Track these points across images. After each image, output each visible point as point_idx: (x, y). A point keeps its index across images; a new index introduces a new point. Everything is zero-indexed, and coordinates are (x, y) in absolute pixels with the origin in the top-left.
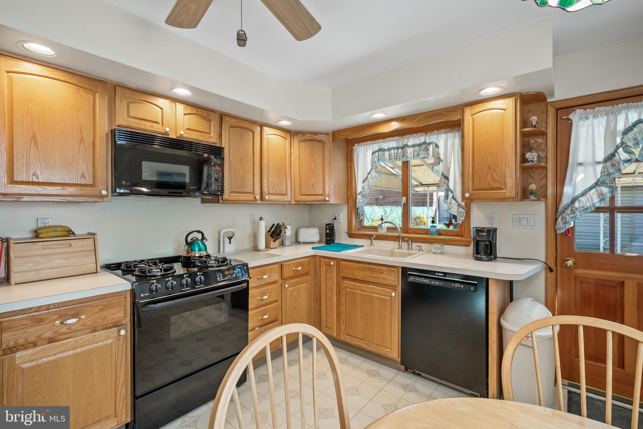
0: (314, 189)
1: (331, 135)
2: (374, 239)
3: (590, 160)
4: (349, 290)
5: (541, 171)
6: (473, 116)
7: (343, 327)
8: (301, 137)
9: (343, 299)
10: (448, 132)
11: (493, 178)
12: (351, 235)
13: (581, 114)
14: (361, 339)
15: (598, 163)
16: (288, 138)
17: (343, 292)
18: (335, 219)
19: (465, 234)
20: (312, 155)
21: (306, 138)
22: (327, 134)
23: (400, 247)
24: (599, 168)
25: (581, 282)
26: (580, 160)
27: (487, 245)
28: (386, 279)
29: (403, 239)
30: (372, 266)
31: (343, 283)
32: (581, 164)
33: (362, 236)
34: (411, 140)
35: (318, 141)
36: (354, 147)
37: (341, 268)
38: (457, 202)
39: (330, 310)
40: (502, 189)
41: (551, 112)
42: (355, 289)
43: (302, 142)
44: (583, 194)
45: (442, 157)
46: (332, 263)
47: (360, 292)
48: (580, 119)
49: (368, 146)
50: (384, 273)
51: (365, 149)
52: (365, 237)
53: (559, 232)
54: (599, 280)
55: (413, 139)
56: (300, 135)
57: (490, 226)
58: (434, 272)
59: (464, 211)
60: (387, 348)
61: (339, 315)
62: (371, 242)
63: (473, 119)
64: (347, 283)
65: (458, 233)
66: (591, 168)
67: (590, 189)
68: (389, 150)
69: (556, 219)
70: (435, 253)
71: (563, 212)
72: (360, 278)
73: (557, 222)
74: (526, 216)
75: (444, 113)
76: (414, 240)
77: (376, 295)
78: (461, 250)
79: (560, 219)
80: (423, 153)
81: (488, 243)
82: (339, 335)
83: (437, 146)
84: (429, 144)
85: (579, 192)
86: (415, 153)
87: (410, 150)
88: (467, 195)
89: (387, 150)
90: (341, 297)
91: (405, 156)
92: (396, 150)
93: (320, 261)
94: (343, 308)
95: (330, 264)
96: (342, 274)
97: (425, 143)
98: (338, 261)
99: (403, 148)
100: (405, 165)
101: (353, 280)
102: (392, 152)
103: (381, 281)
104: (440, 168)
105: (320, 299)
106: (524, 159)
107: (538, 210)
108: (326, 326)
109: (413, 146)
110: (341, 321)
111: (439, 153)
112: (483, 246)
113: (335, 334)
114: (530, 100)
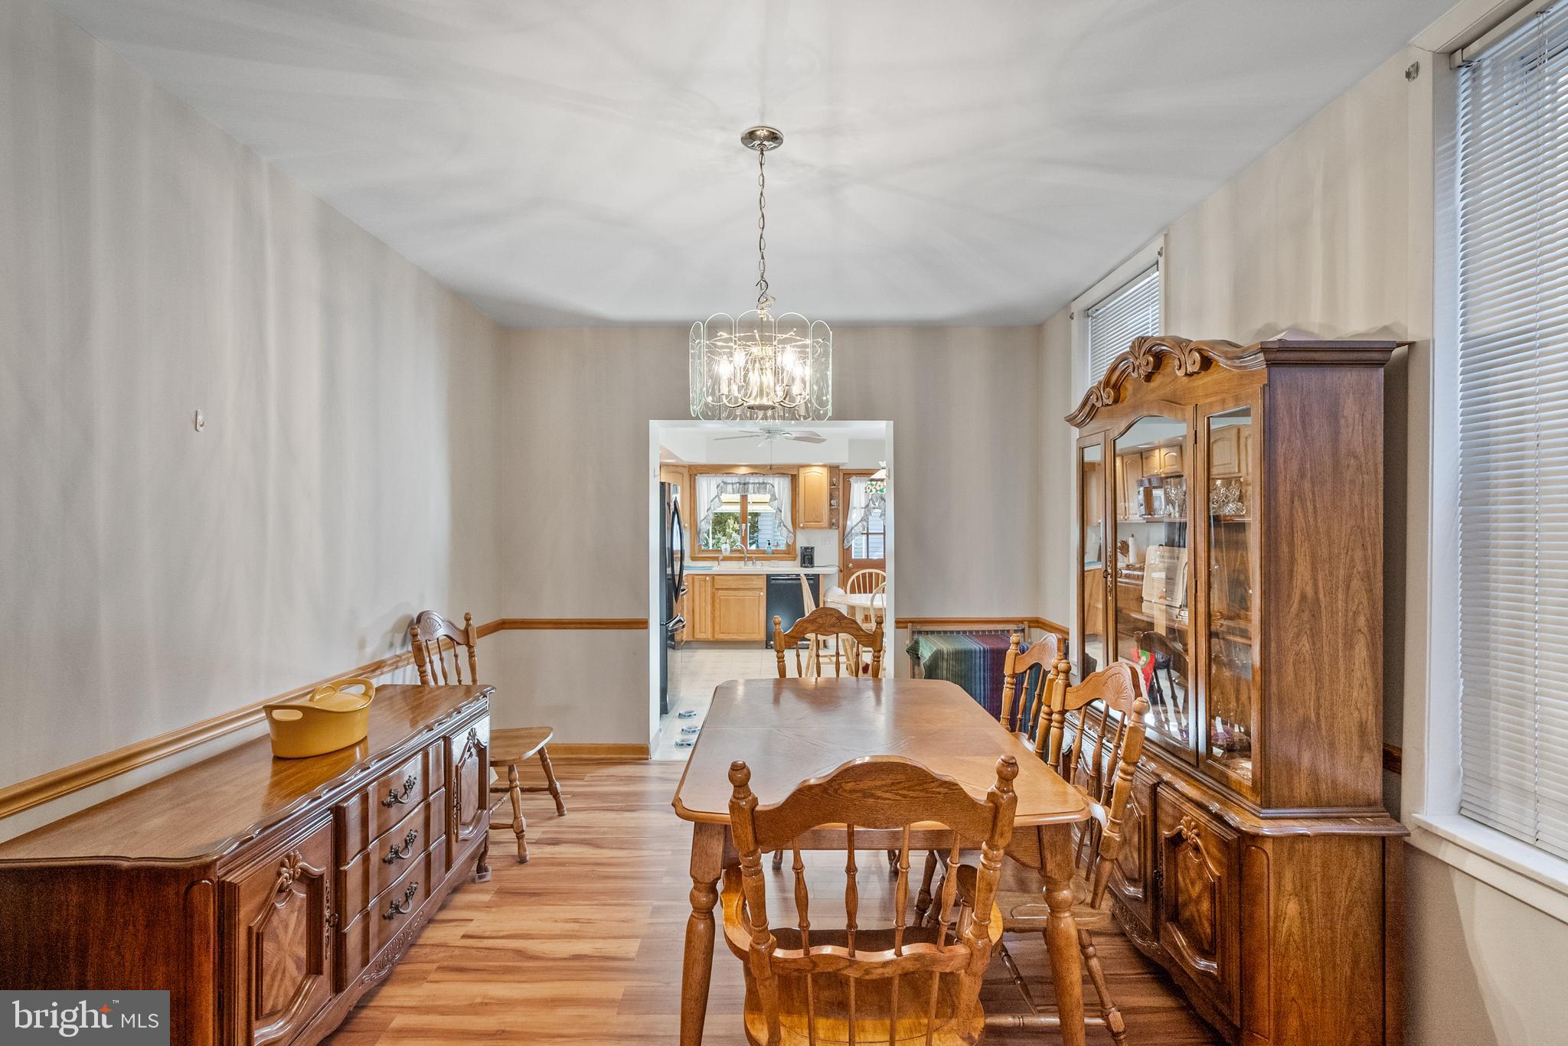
1: (687, 468)
2: (721, 560)
3: (858, 506)
4: (723, 598)
5: (835, 511)
6: (806, 474)
7: (717, 628)
9: (717, 606)
10: (780, 478)
11: (816, 515)
12: (694, 559)
13: (855, 479)
14: (734, 633)
15: (863, 508)
17: (718, 601)
19: (795, 551)
22: (684, 467)
23: (746, 565)
24: (863, 511)
26: (854, 506)
27: (810, 558)
28: (755, 584)
30: (744, 577)
31: (718, 593)
34: (751, 478)
35: (679, 473)
36: (698, 478)
38: (787, 529)
39: (704, 618)
40: (820, 523)
41: (841, 474)
42: (729, 596)
44: (856, 526)
45: (777, 497)
46: (708, 578)
47: (734, 598)
48: (855, 482)
49: (711, 478)
50: (754, 580)
51: (709, 481)
52: (710, 560)
53: (845, 549)
55: (753, 479)
57: (808, 545)
59: (793, 536)
60: (755, 635)
61: (713, 621)
62: (719, 563)
63: (805, 476)
64: (721, 593)
65: (786, 552)
66: (859, 511)
67: (859, 523)
68: (732, 484)
70: (774, 566)
71: (847, 536)
72: (733, 587)
73: (844, 543)
74: (829, 539)
75: (786, 468)
76: (757, 559)
77: (747, 597)
78: (790, 563)
79: (845, 541)
80: (763, 490)
81: (810, 556)
82: (713, 636)
83: (773, 487)
84: (766, 484)
85: (854, 524)
86: (756, 490)
87: (751, 486)
88: (801, 525)
89: (729, 484)
90: (716, 604)
91: (748, 491)
92: (738, 485)
93: (693, 580)
94: (717, 613)
95: (705, 580)
96: (716, 587)
97: (763, 483)
98: (713, 576)
99: (745, 484)
100: (744, 498)
101: (727, 589)
102: (735, 486)
103: (752, 586)
104: (776, 504)
105: (693, 611)
106: (831, 504)
107: (835, 534)
108: (701, 632)
109: (754, 483)
110: (716, 624)
111: (774, 492)
112: (807, 558)
113: (708, 636)
114: (833, 469)
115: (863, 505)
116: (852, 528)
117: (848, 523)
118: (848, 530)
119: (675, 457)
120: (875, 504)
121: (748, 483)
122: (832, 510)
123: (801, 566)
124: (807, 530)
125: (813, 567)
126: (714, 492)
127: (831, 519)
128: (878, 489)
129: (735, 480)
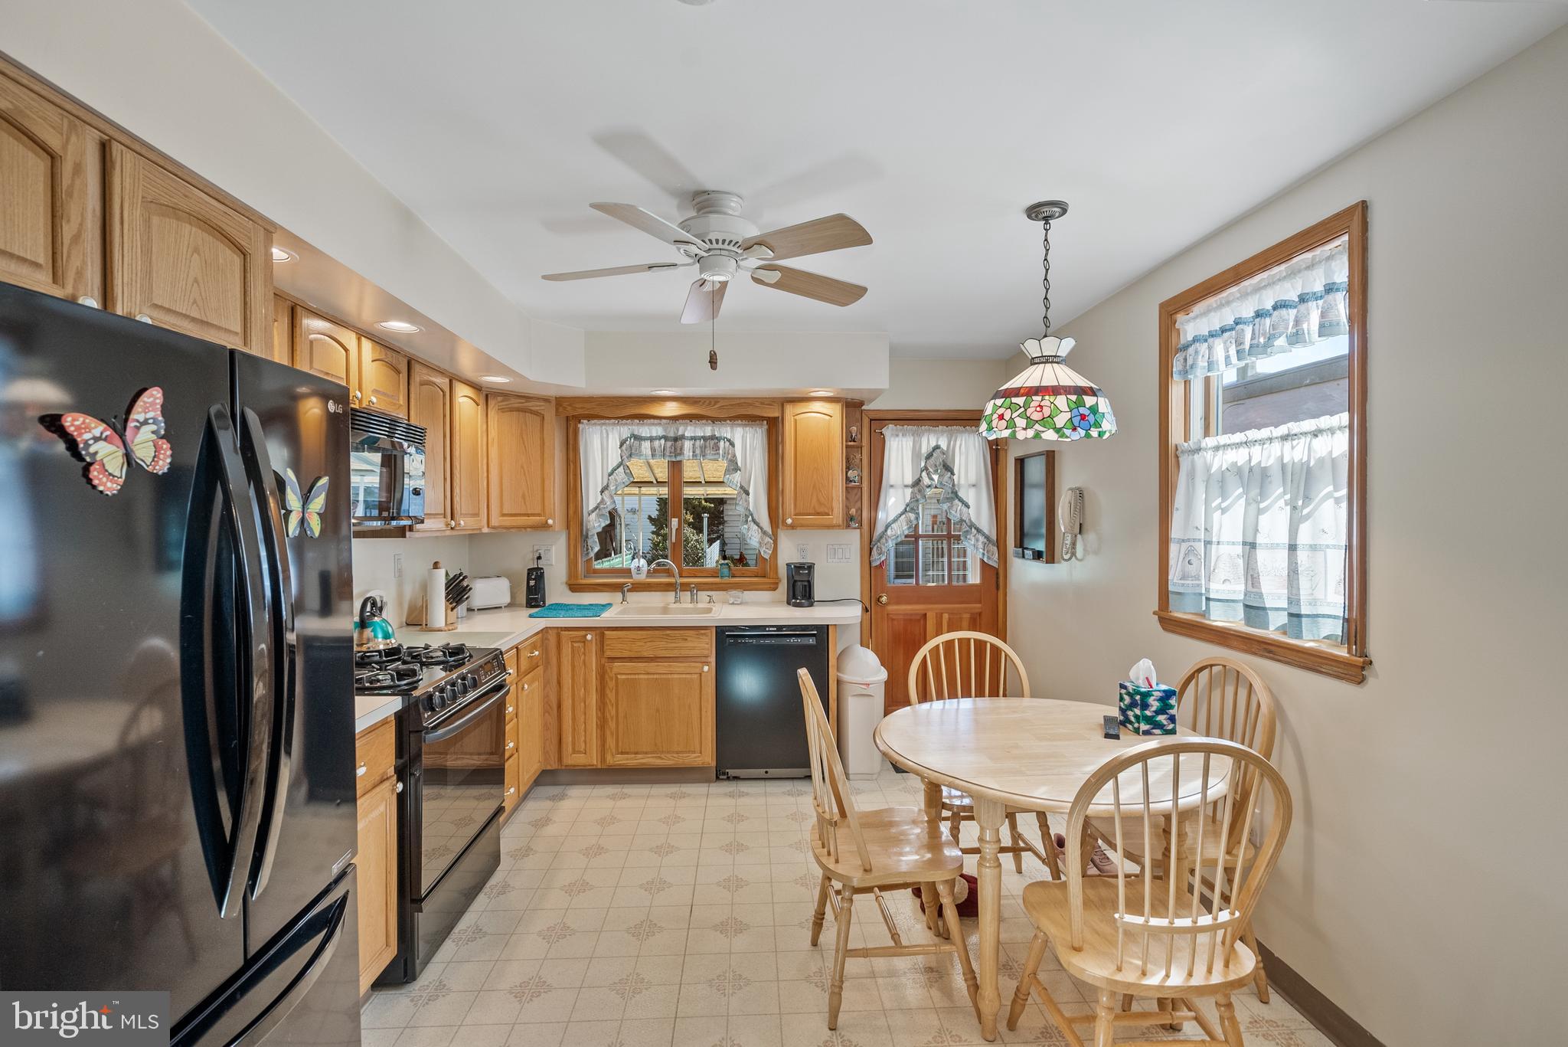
0: (525, 503)
1: (554, 403)
2: (628, 591)
3: (900, 483)
4: (624, 677)
5: (855, 491)
6: (797, 417)
7: (611, 742)
8: (502, 401)
9: (611, 695)
10: (746, 425)
11: (818, 500)
12: (574, 587)
13: (892, 430)
14: (646, 753)
15: (906, 486)
16: (482, 401)
17: (611, 684)
18: (539, 558)
19: (772, 574)
20: (522, 438)
21: (510, 406)
22: (546, 400)
23: (677, 600)
24: (909, 491)
25: (893, 620)
26: (892, 483)
27: (805, 586)
28: (694, 648)
29: (685, 587)
30: (668, 632)
31: (611, 669)
32: (892, 486)
33: (600, 588)
34: (689, 428)
35: (532, 412)
36: (580, 426)
37: (607, 642)
38: (761, 529)
39: (582, 720)
40: (829, 515)
41: (866, 421)
42: (635, 674)
43: (503, 412)
44: (895, 520)
45: (739, 464)
46: (589, 637)
47: (646, 677)
48: (892, 435)
49: (609, 428)
50: (689, 639)
51: (604, 431)
52: (607, 589)
53: (874, 564)
54: (907, 614)
55: (693, 428)
56: (500, 399)
57: (802, 561)
58: (763, 628)
59: (772, 542)
60: (694, 752)
61: (602, 725)
62: (624, 596)
63: (796, 421)
64: (620, 666)
65: (758, 573)
66: (900, 491)
67: (901, 515)
68: (651, 439)
69: (871, 550)
70: (733, 604)
71: (879, 541)
72: (646, 654)
73: (873, 553)
74: (842, 547)
75: (757, 404)
76: (701, 587)
77: (676, 676)
78: (765, 595)
79: (875, 549)
80: (712, 452)
81: (806, 583)
82: (603, 759)
83: (732, 444)
84: (719, 439)
85: (891, 518)
86: (698, 451)
87: (688, 445)
88: (789, 521)
89: (645, 439)
90: (608, 691)
91: (681, 453)
92: (663, 441)
93: (559, 636)
94: (611, 711)
95: (584, 641)
96: (608, 653)
97: (713, 437)
98: (601, 632)
99: (676, 439)
100: (676, 467)
101: (631, 659)
102: (656, 443)
103: (684, 653)
104: (737, 477)
105: (559, 706)
106: (847, 478)
107: (853, 539)
108: (574, 752)
109: (694, 438)
110: (608, 733)
111: (734, 456)
112: (801, 588)
113: (594, 760)
114: (852, 406)
115: (909, 480)
116: (887, 527)
117: (881, 515)
118: (879, 529)
119: (505, 370)
120: (931, 479)
121: (683, 437)
122: (851, 489)
123: (789, 603)
124: (798, 532)
125: (811, 605)
126: (614, 457)
127: (848, 508)
128: (1036, 416)
129: (657, 431)
